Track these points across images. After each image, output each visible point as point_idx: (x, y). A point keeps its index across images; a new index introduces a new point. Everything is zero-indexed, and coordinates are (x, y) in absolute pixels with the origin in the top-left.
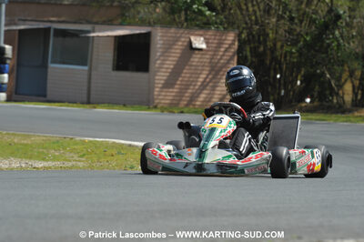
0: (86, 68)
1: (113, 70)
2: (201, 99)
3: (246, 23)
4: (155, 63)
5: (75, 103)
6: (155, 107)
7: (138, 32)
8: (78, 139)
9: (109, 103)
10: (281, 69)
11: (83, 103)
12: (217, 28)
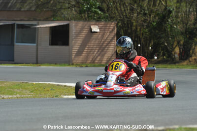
0: (35, 45)
1: (50, 45)
2: (98, 59)
3: (121, 17)
4: (72, 41)
5: (29, 63)
6: (73, 64)
7: (62, 24)
8: (30, 82)
9: (47, 63)
10: (140, 41)
11: (33, 64)
12: (105, 20)
